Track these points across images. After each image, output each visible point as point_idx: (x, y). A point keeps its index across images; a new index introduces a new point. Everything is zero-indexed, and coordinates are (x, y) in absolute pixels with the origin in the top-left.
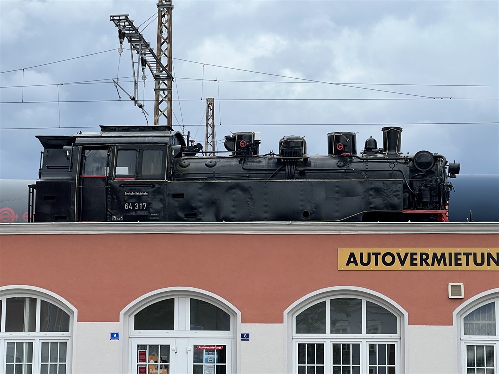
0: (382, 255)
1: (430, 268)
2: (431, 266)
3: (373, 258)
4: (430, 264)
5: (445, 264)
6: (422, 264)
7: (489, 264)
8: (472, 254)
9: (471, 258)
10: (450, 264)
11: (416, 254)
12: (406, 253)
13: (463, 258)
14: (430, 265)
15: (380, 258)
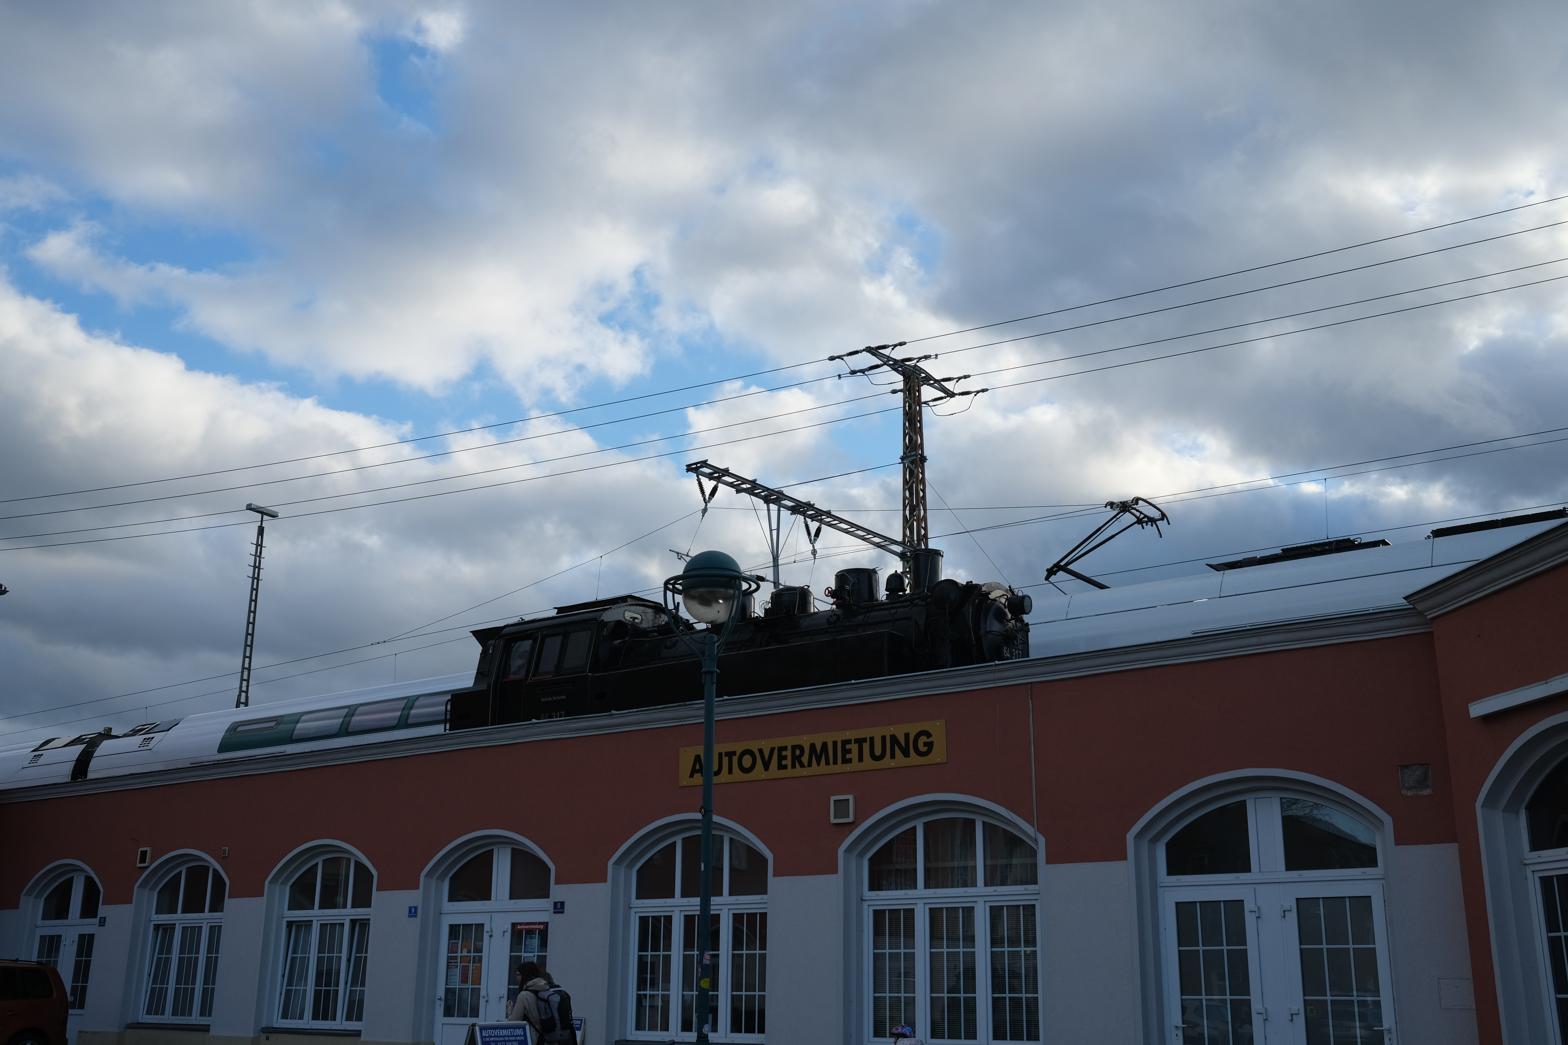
0: (738, 754)
1: (805, 772)
2: (807, 768)
3: (725, 760)
4: (806, 763)
5: (827, 763)
6: (794, 766)
7: (893, 756)
8: (868, 740)
9: (866, 746)
10: (835, 762)
11: (785, 748)
12: (772, 748)
13: (854, 747)
14: (806, 766)
15: (735, 759)
